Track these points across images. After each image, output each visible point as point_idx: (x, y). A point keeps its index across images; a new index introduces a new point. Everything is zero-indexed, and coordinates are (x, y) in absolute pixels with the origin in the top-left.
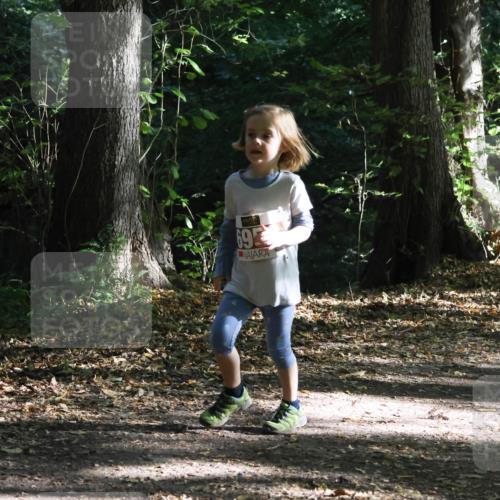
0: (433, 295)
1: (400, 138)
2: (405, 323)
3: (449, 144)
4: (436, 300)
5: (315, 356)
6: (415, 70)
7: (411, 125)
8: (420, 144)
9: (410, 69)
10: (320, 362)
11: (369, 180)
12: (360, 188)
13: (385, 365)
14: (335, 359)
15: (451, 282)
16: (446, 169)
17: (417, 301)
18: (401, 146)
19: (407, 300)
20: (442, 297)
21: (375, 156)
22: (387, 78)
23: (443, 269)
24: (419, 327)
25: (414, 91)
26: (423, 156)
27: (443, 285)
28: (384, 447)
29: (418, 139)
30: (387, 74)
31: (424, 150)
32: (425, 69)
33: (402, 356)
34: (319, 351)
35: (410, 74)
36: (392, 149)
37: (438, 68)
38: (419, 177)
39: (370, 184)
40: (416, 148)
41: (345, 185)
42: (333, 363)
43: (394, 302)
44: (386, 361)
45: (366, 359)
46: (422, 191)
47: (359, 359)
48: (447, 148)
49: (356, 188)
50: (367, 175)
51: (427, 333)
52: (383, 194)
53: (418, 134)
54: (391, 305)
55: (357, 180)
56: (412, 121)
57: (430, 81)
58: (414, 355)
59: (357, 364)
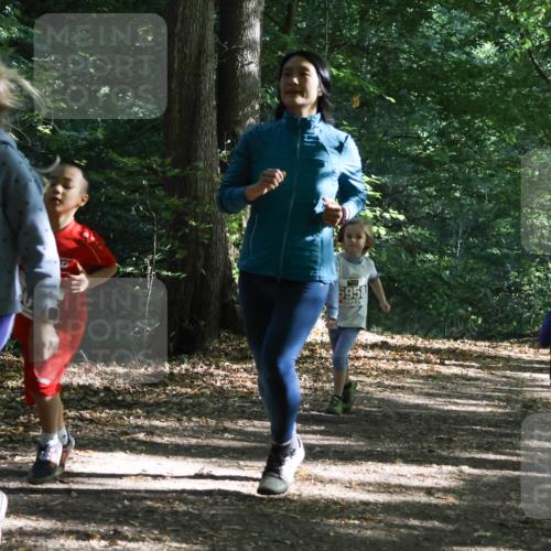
0: (210, 365)
1: (187, 225)
2: (184, 390)
3: (229, 231)
4: (212, 370)
5: (99, 419)
6: (201, 165)
7: (196, 213)
8: (204, 231)
9: (196, 164)
10: (105, 425)
11: (157, 262)
12: (150, 268)
13: (163, 428)
14: (118, 422)
15: (226, 354)
16: (227, 254)
17: (196, 370)
18: (187, 231)
19: (187, 370)
20: (218, 367)
21: (164, 239)
22: (177, 171)
23: (221, 343)
24: (195, 395)
25: (200, 184)
26: (206, 241)
27: (220, 356)
28: (157, 502)
29: (203, 226)
30: (176, 167)
31: (207, 236)
32: (211, 166)
33: (179, 420)
34: (104, 415)
35: (197, 168)
36: (179, 234)
37: (222, 165)
38: (202, 260)
39: (158, 265)
40: (200, 234)
41: (136, 265)
42: (115, 425)
43: (175, 371)
44: (165, 424)
45: (146, 423)
46: (204, 272)
47: (139, 422)
48: (228, 235)
49: (146, 268)
50: (156, 257)
51: (202, 399)
52: (169, 274)
53: (202, 221)
54: (172, 373)
55: (147, 261)
56: (198, 210)
57: (214, 175)
58: (190, 420)
59: (138, 427)
